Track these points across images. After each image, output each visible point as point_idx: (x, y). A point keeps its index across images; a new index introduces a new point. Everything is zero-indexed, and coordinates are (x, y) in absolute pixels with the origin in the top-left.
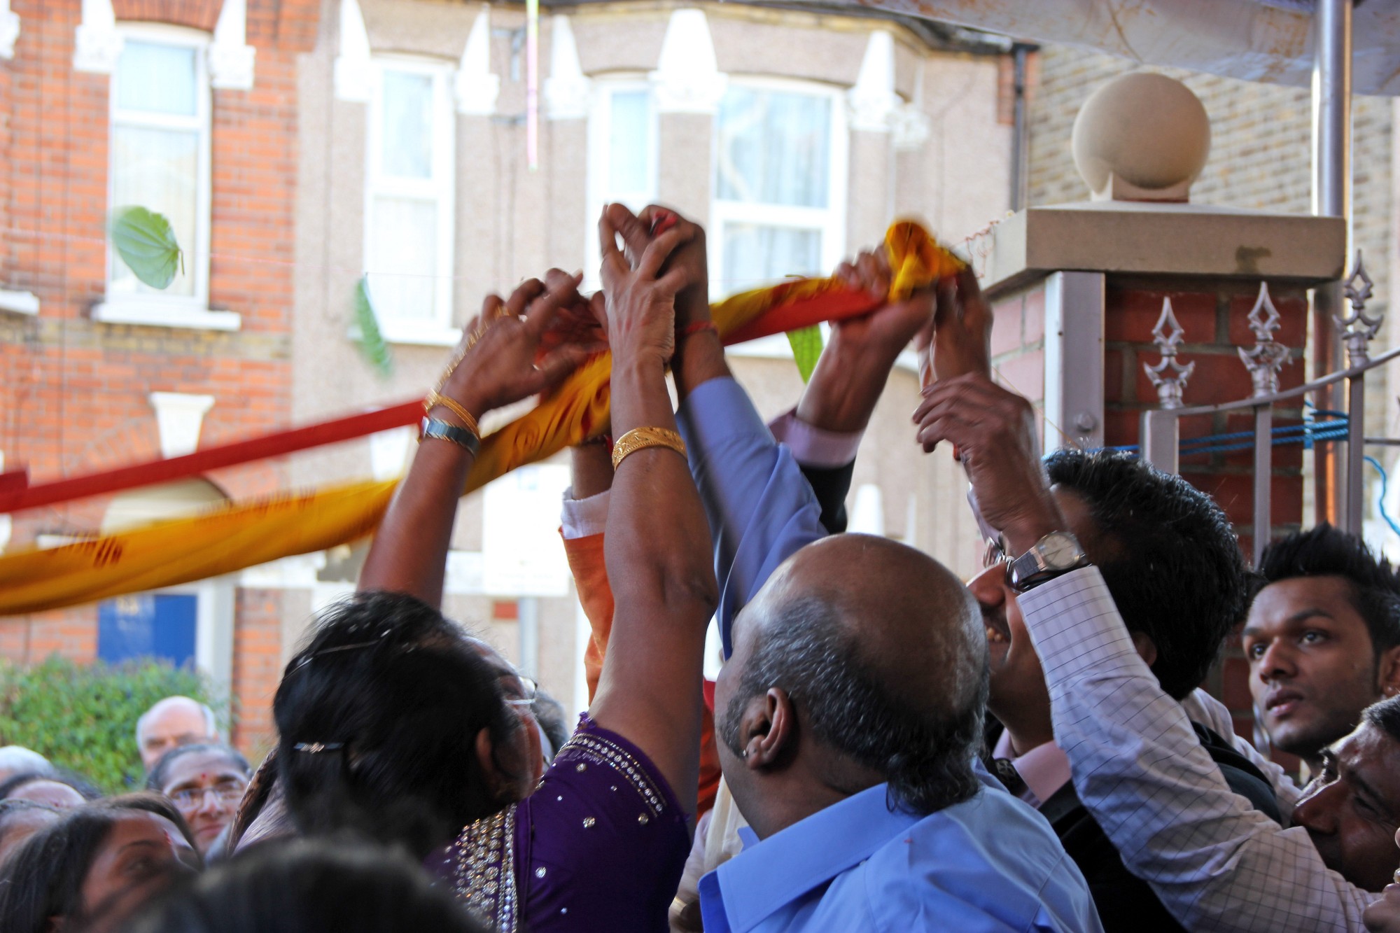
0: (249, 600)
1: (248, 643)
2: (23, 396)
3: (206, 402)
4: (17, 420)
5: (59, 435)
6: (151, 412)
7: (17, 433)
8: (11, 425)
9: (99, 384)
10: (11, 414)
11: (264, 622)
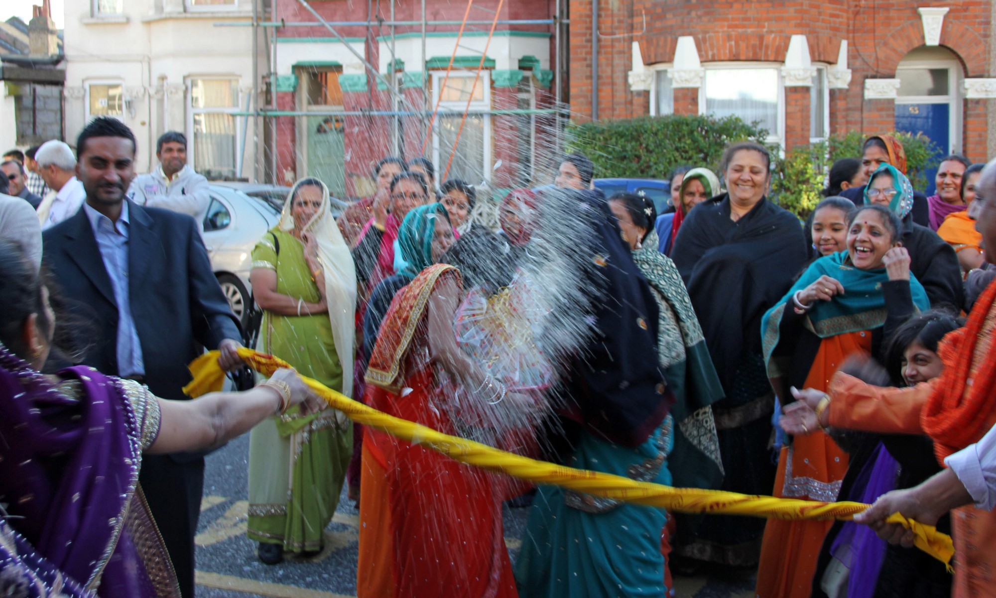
0: (969, 106)
1: (970, 126)
2: (857, 13)
3: (946, 9)
4: (854, 26)
5: (874, 31)
6: (919, 17)
7: (854, 32)
8: (851, 28)
9: (893, 5)
10: (851, 22)
11: (978, 115)
